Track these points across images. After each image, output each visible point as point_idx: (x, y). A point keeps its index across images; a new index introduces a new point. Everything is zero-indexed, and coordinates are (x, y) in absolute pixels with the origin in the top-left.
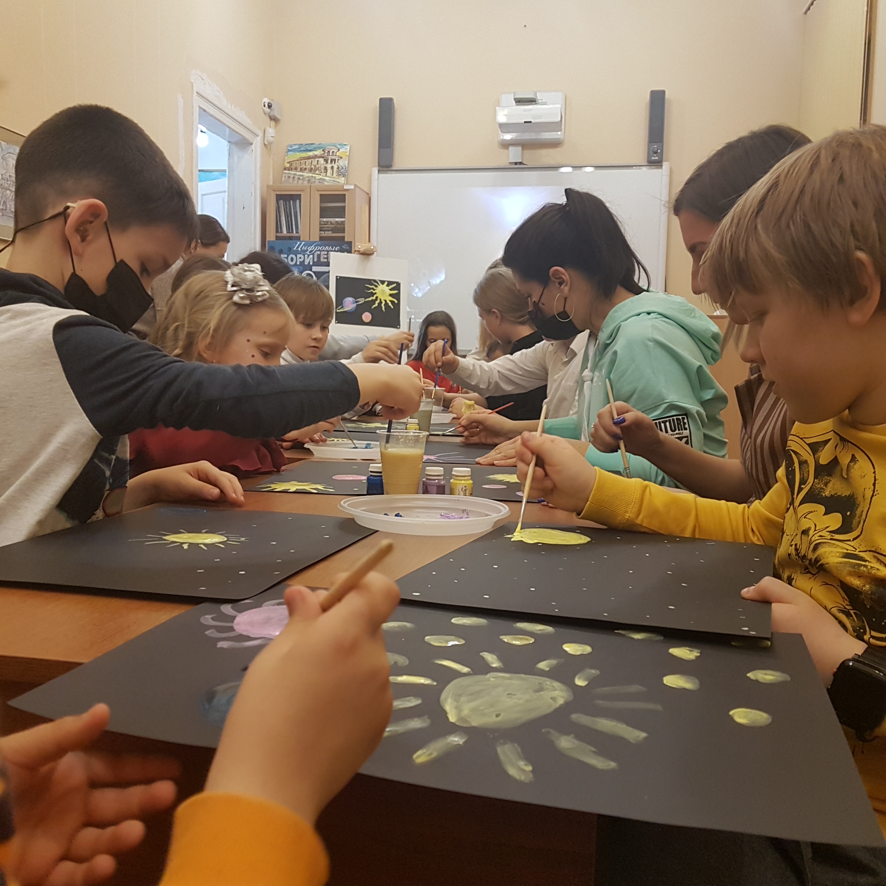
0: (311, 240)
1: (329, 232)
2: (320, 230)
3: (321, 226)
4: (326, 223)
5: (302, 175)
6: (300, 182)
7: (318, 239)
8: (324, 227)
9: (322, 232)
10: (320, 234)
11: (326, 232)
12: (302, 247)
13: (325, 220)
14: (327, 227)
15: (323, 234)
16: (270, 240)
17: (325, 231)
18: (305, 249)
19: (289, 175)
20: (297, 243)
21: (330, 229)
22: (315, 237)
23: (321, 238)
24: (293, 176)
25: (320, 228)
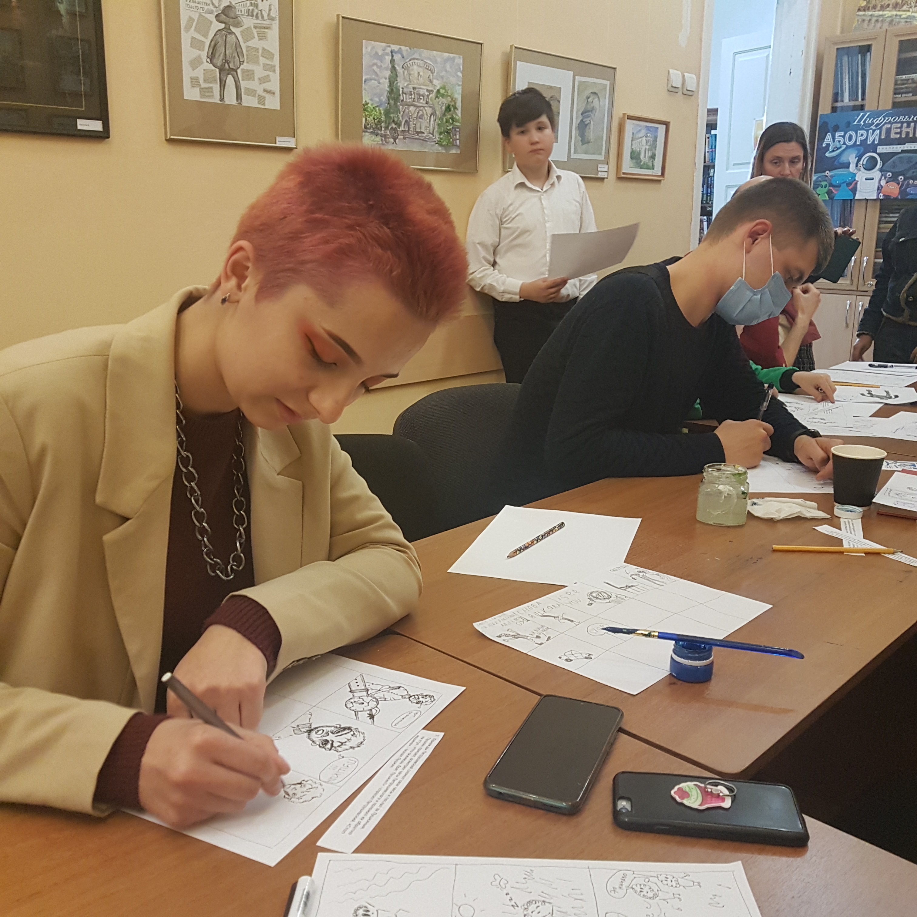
0: (880, 109)
1: (908, 95)
2: (895, 94)
3: (897, 87)
4: (905, 82)
5: (882, 15)
6: (879, 25)
7: (889, 106)
8: (902, 88)
9: (897, 96)
10: (893, 98)
11: (904, 95)
12: (866, 120)
13: (904, 77)
14: (906, 88)
15: (900, 98)
16: (822, 113)
17: (901, 93)
18: (870, 122)
19: (864, 18)
20: (860, 114)
21: (911, 90)
22: (887, 104)
23: (895, 105)
24: (869, 18)
25: (895, 89)
